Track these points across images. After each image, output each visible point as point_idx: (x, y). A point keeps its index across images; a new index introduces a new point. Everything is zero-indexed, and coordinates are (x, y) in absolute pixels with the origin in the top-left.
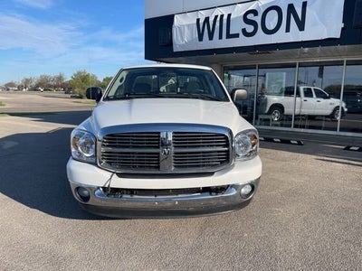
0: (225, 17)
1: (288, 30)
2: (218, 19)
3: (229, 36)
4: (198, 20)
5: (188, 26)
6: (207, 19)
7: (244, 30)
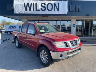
0: (35, 4)
1: (54, 10)
2: (32, 4)
3: (37, 10)
4: (24, 3)
5: (20, 5)
6: (28, 4)
7: (41, 9)
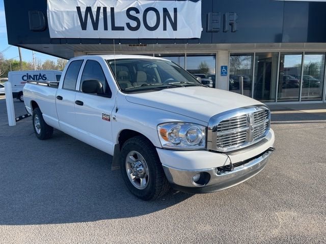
0: (109, 10)
1: (165, 29)
2: (102, 10)
3: (114, 28)
4: (78, 8)
5: (68, 13)
6: (89, 9)
7: (128, 25)
